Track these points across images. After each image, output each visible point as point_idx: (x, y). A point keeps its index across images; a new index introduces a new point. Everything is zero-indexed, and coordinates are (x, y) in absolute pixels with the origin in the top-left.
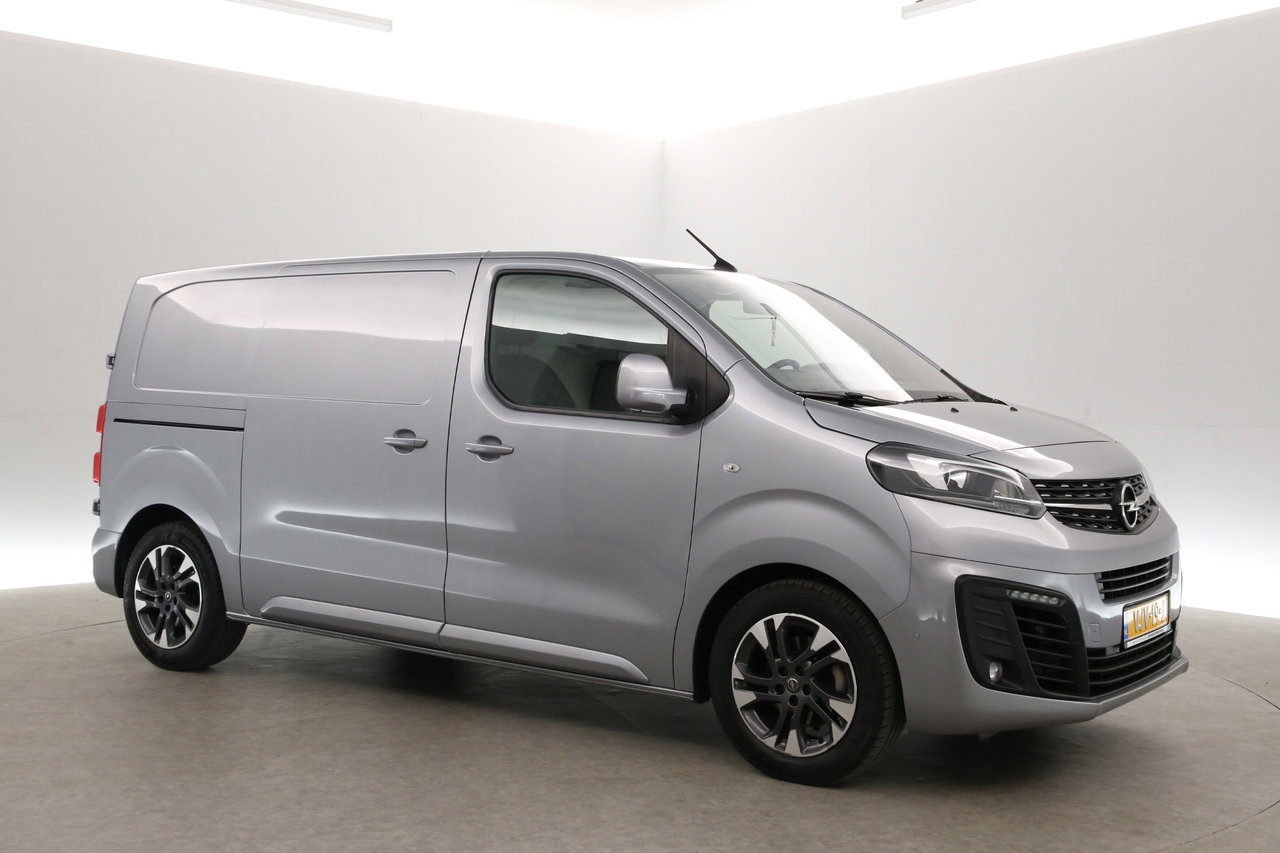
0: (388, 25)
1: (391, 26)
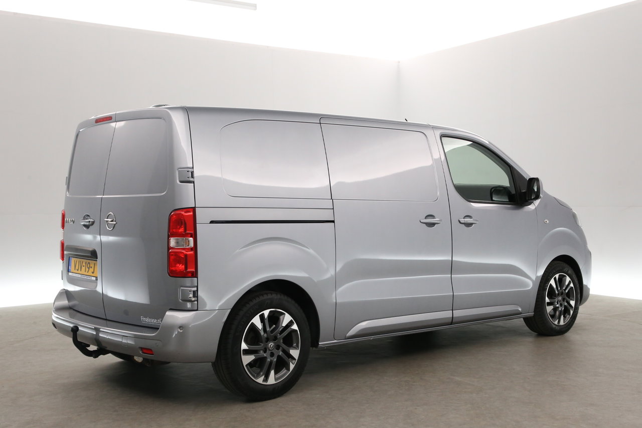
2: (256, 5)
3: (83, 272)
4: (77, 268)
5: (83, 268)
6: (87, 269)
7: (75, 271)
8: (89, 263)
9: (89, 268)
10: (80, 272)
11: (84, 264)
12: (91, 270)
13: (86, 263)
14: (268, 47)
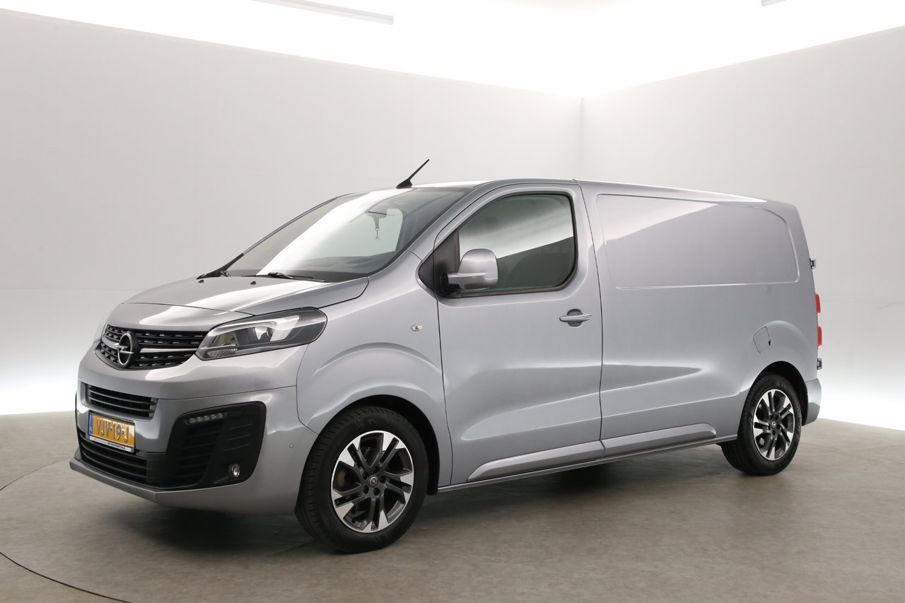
0: (390, 20)
1: (392, 20)
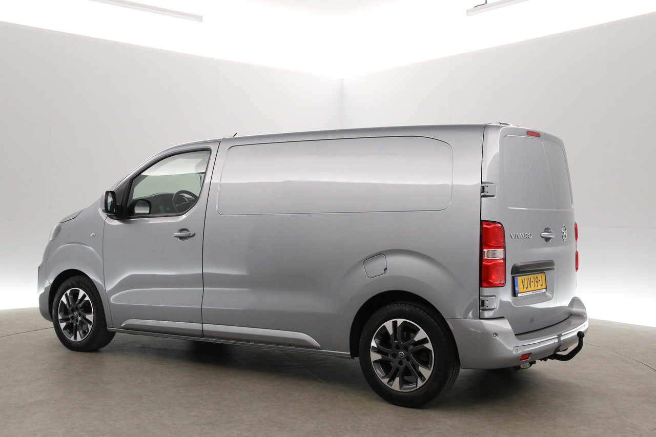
2: (202, 16)
3: (533, 288)
4: (526, 286)
5: (532, 284)
6: (536, 284)
7: (524, 291)
8: (537, 277)
9: (537, 282)
10: (531, 289)
11: (532, 280)
12: (540, 283)
13: (534, 278)
14: (213, 59)
